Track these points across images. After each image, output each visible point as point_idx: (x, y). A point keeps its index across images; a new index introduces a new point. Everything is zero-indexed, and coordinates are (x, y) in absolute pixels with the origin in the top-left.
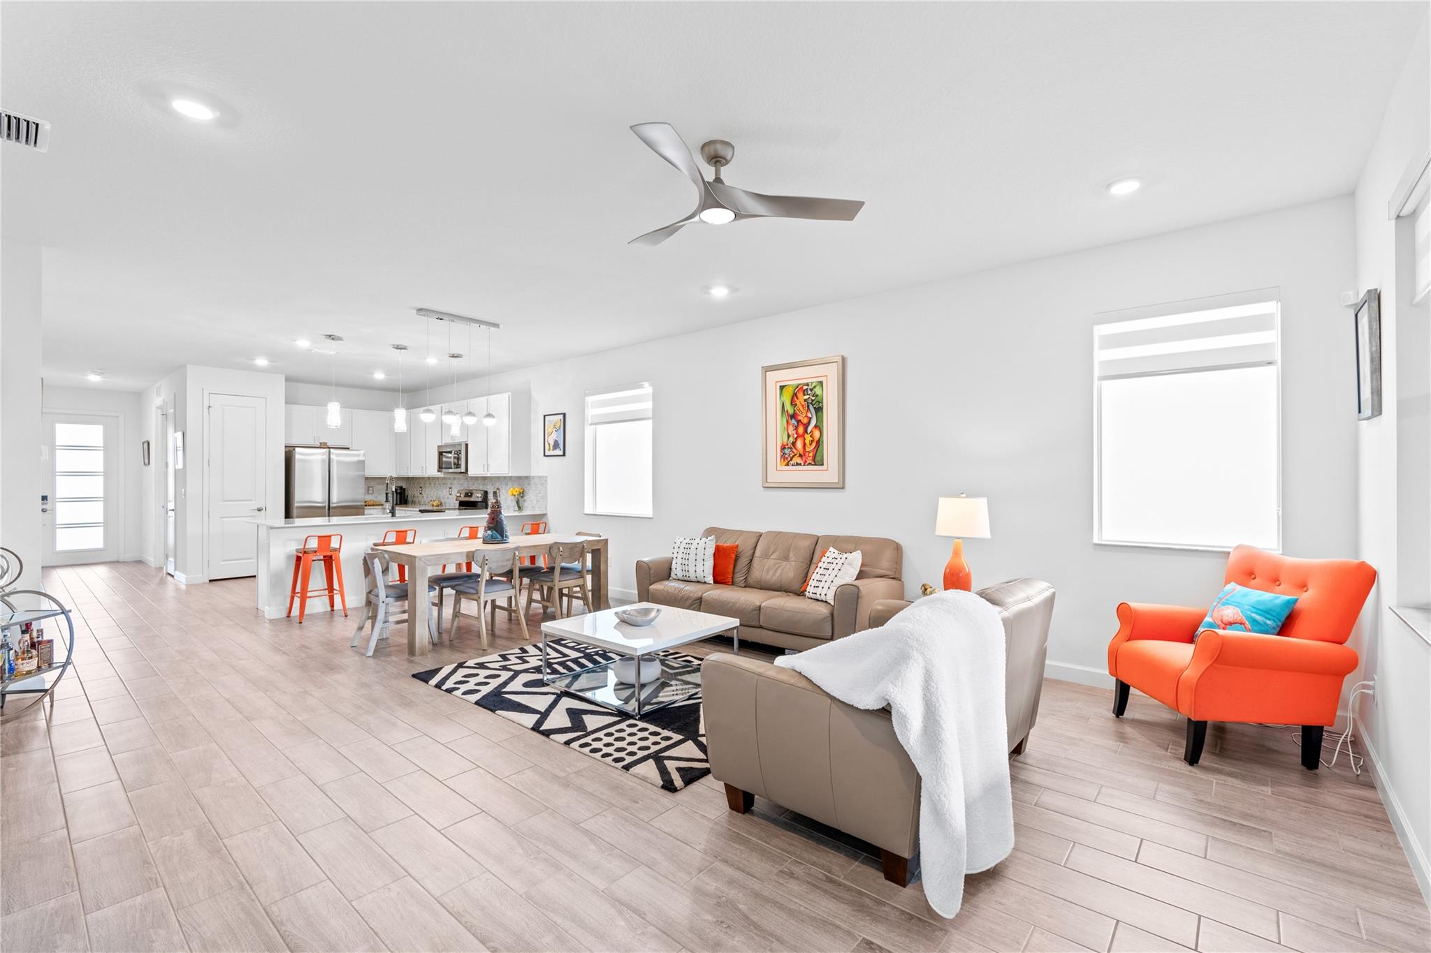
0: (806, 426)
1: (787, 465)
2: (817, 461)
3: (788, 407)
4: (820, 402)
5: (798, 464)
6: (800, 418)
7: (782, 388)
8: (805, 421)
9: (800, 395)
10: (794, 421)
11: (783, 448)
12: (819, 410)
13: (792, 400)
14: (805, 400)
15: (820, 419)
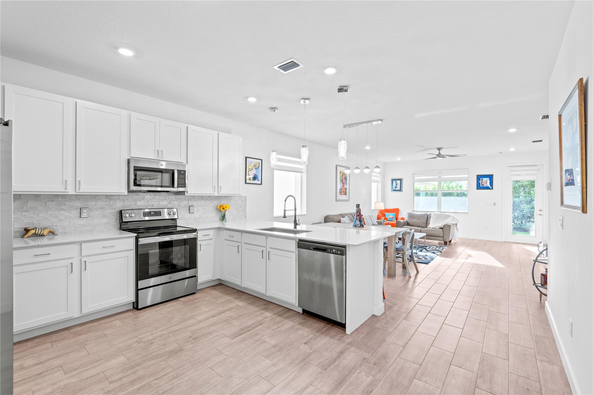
0: (344, 184)
1: (341, 194)
2: (345, 194)
3: (341, 178)
4: (346, 178)
5: (343, 194)
6: (343, 182)
7: (340, 172)
8: (344, 182)
9: (343, 175)
10: (342, 182)
11: (340, 190)
12: (346, 180)
13: (342, 176)
14: (344, 177)
15: (346, 182)
